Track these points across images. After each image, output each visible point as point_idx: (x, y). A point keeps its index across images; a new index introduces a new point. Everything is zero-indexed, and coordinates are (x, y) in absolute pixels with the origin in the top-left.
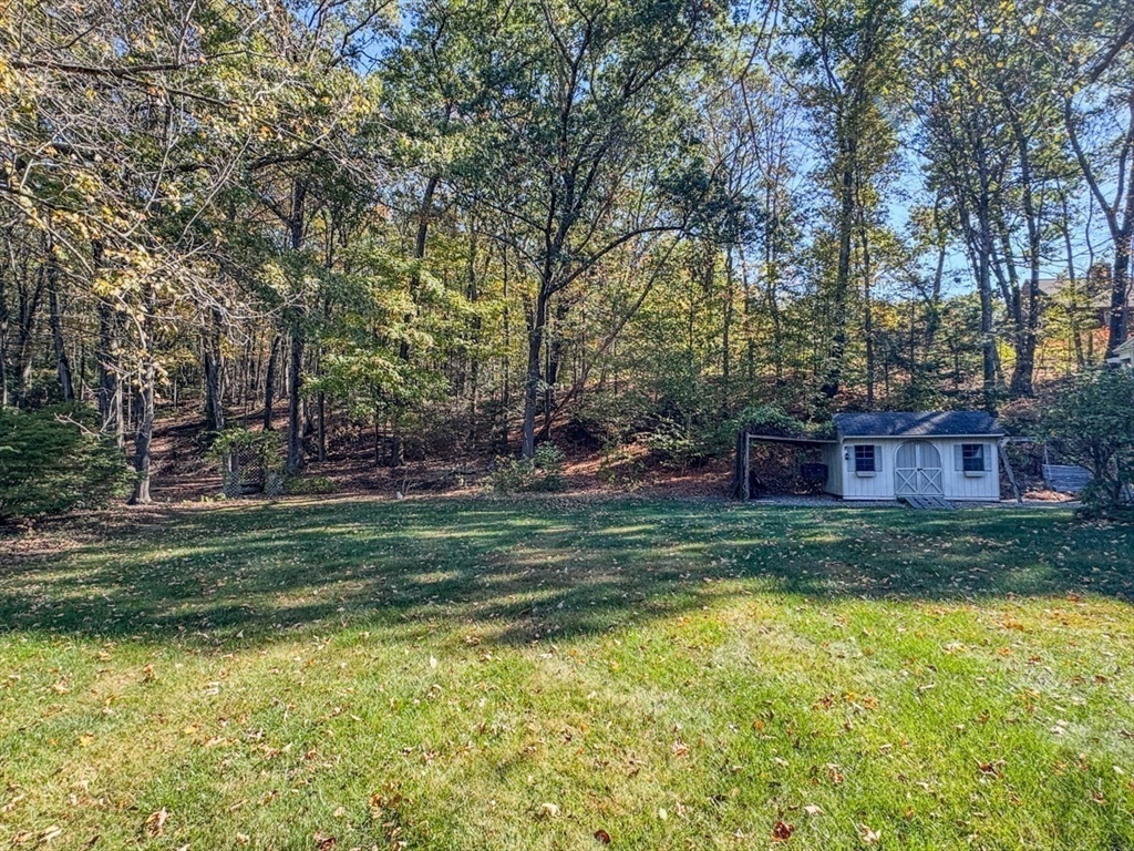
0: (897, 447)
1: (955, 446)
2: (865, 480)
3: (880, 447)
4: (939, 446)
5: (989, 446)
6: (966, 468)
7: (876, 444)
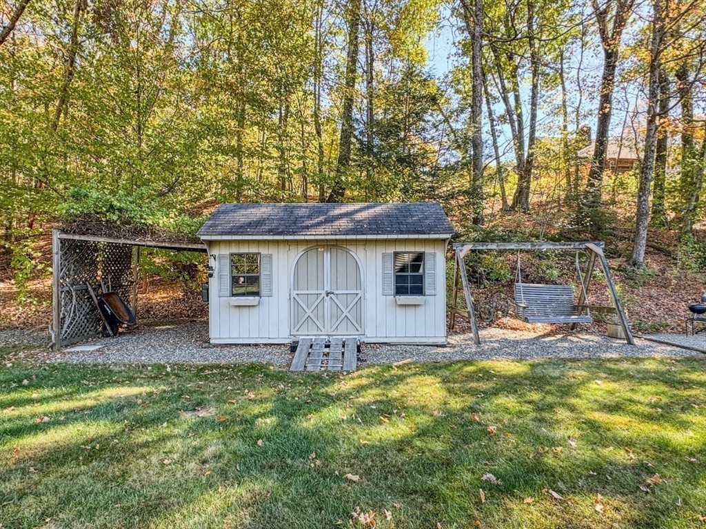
0: (295, 254)
1: (384, 255)
2: (245, 311)
3: (270, 257)
4: (359, 254)
5: (434, 255)
6: (400, 291)
7: (264, 251)
